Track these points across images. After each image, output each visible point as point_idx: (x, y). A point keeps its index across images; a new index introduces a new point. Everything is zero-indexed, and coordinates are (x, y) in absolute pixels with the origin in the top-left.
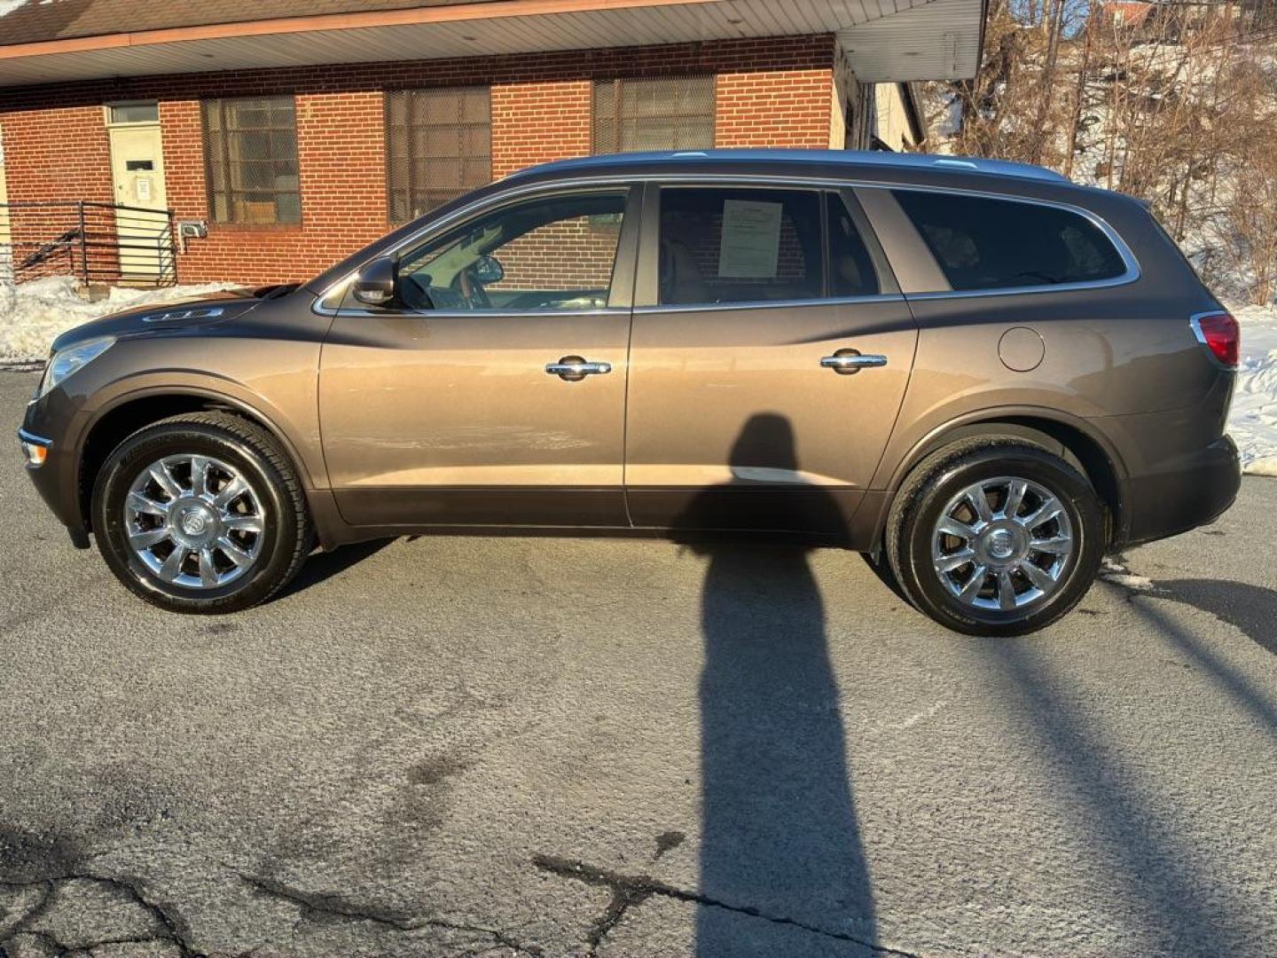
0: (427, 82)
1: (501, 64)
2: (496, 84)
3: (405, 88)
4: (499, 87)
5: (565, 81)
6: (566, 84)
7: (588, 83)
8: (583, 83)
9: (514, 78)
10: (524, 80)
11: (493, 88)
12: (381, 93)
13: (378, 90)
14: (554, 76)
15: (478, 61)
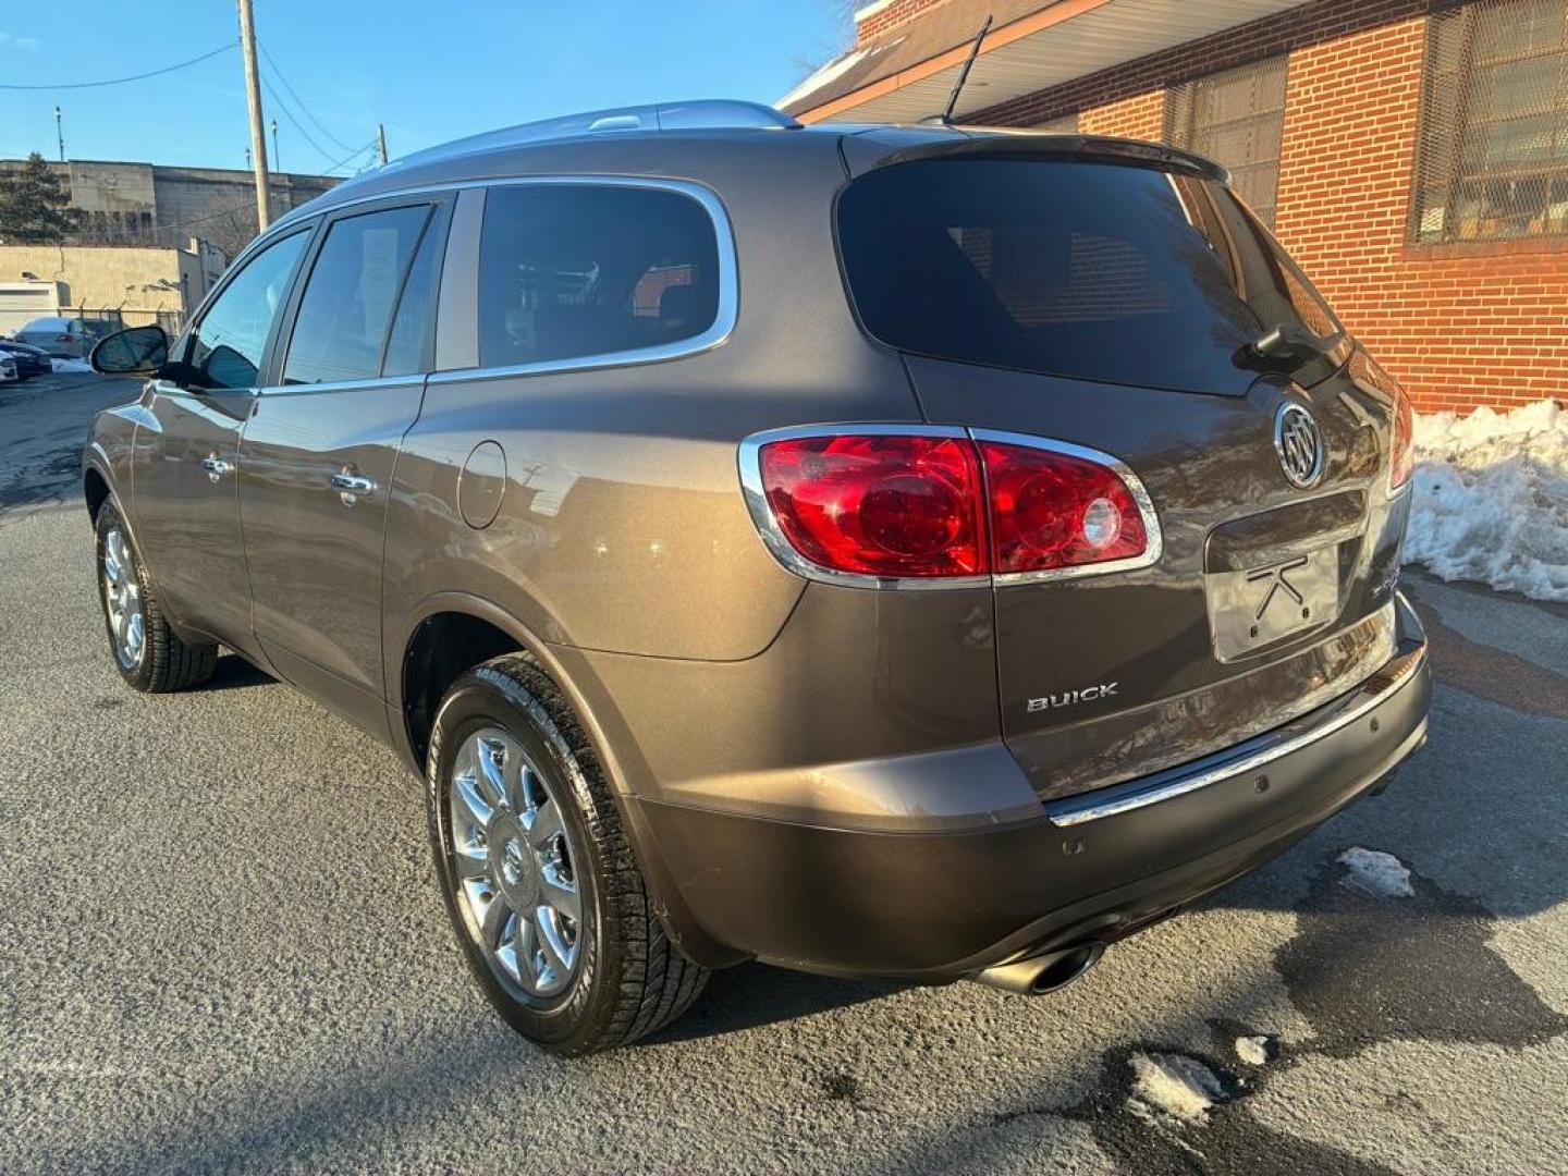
0: (1215, 64)
1: (1304, 18)
2: (1296, 49)
3: (1188, 80)
4: (1300, 53)
5: (1389, 24)
6: (1390, 29)
7: (1422, 21)
8: (1414, 23)
9: (1320, 35)
10: (1333, 35)
11: (1292, 55)
12: (1162, 92)
13: (1160, 89)
14: (1375, 19)
15: (1277, 21)
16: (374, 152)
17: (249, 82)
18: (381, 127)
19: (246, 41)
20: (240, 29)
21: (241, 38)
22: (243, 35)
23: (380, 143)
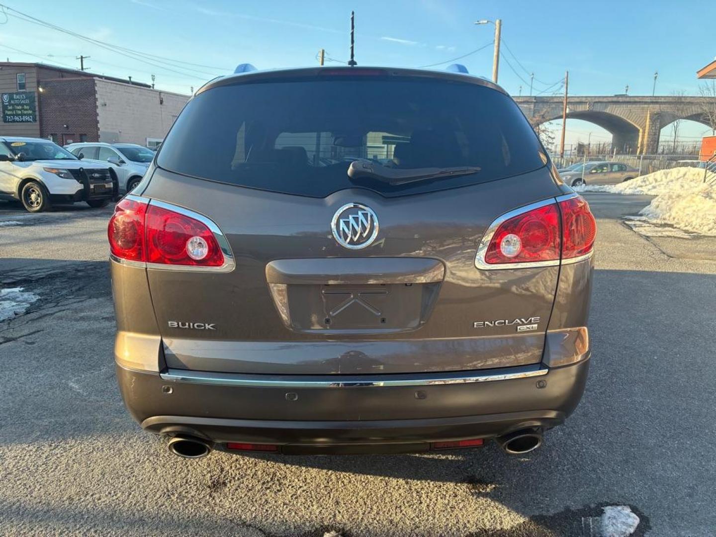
16: (562, 84)
17: (495, 58)
18: (568, 72)
19: (496, 42)
20: (495, 36)
21: (494, 41)
22: (496, 39)
23: (566, 79)
